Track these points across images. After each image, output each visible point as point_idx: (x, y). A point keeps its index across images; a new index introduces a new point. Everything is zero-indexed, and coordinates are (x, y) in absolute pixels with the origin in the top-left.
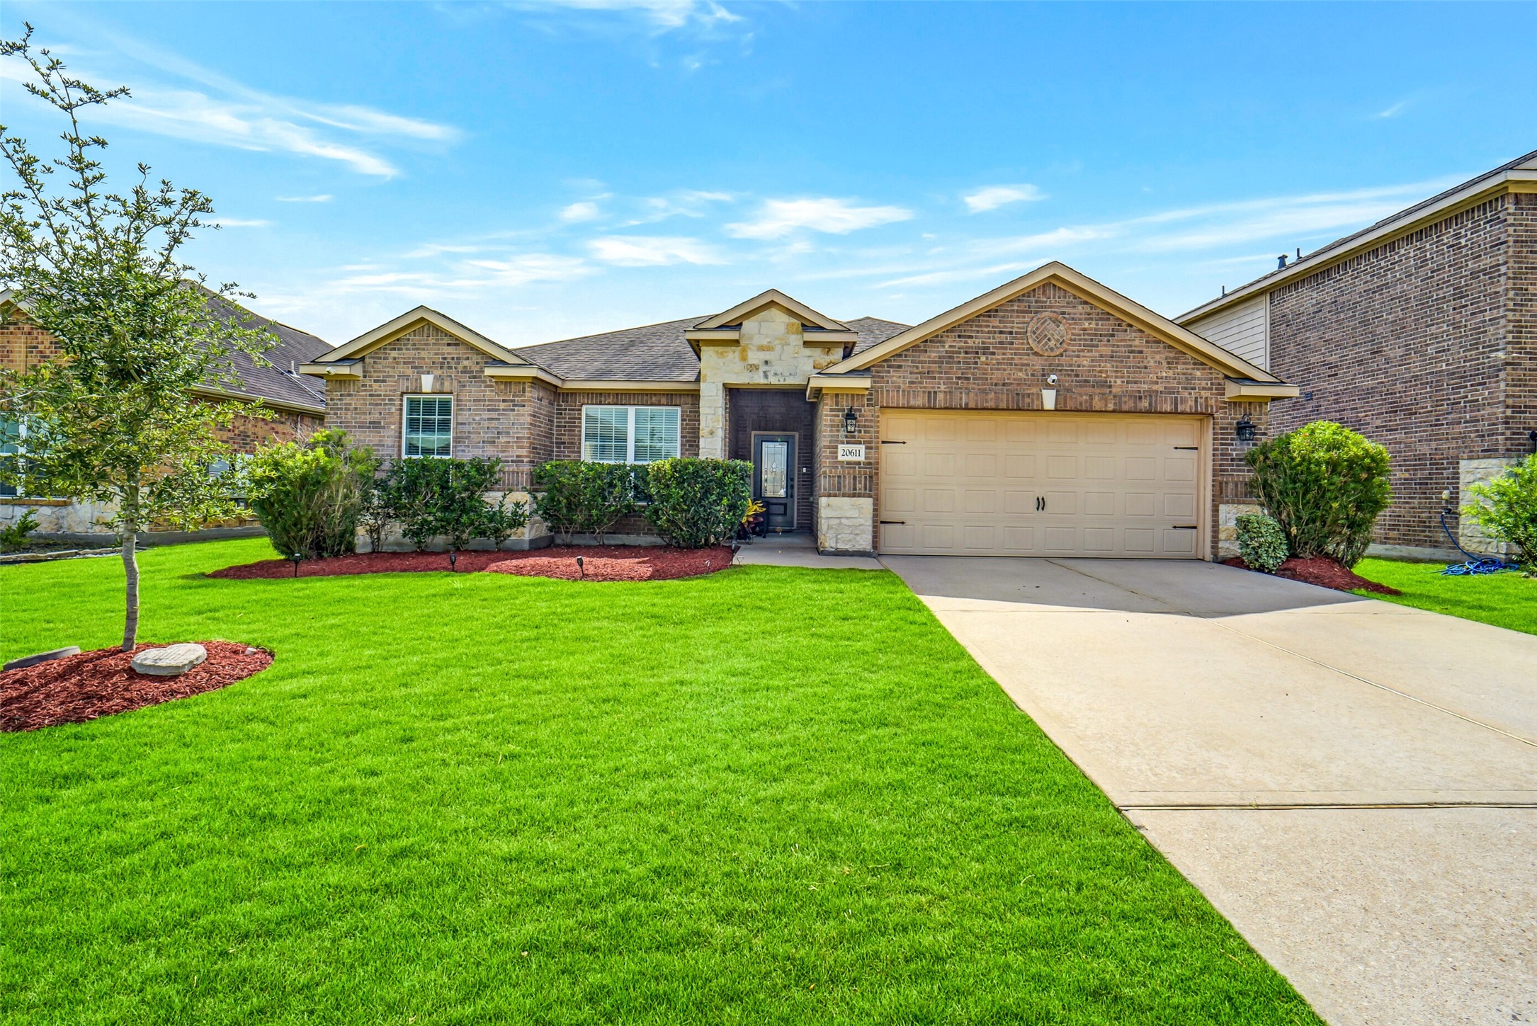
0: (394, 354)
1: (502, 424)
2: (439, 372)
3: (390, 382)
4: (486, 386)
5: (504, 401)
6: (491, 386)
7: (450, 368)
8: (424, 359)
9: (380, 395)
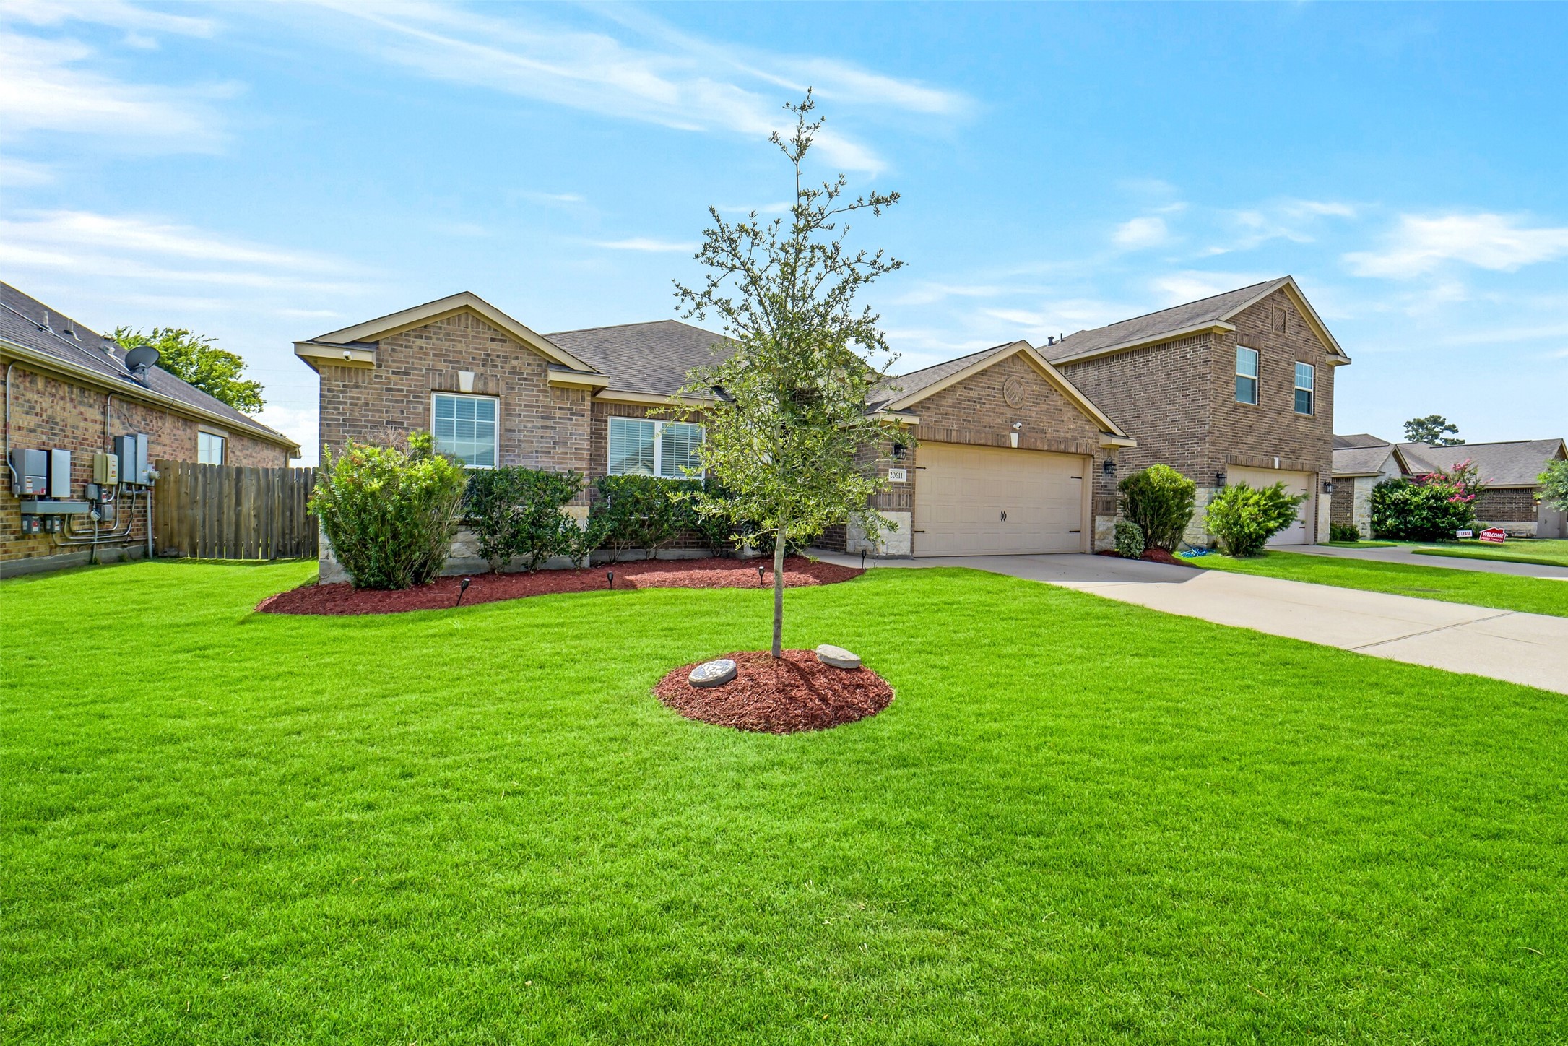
0: (420, 342)
1: (558, 433)
2: (481, 370)
3: (414, 376)
4: (539, 391)
5: (560, 408)
6: (546, 391)
7: (495, 366)
8: (461, 352)
9: (402, 390)
